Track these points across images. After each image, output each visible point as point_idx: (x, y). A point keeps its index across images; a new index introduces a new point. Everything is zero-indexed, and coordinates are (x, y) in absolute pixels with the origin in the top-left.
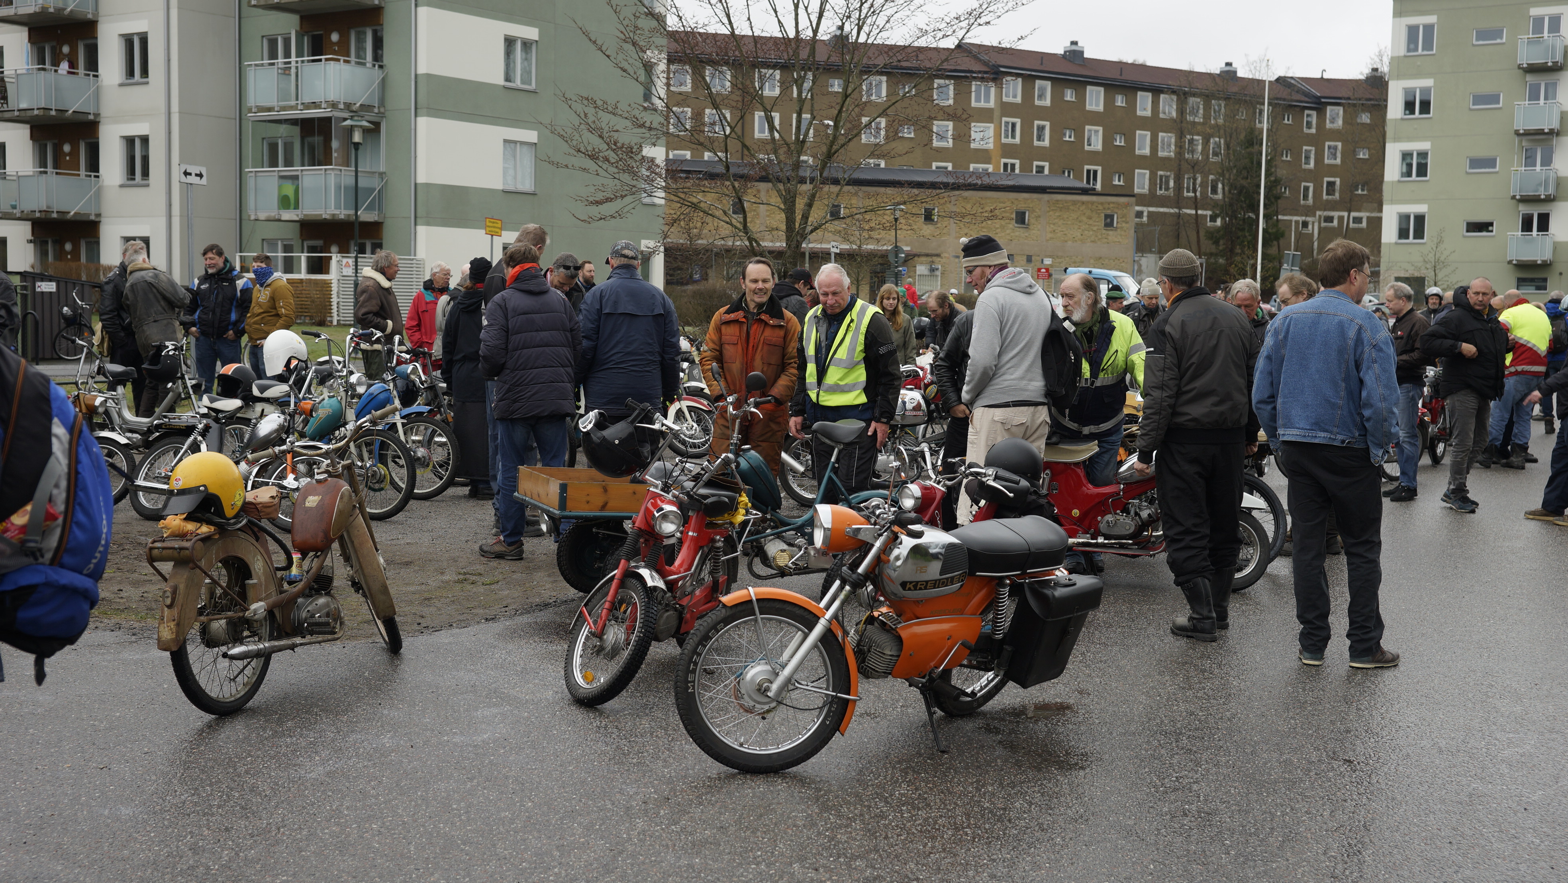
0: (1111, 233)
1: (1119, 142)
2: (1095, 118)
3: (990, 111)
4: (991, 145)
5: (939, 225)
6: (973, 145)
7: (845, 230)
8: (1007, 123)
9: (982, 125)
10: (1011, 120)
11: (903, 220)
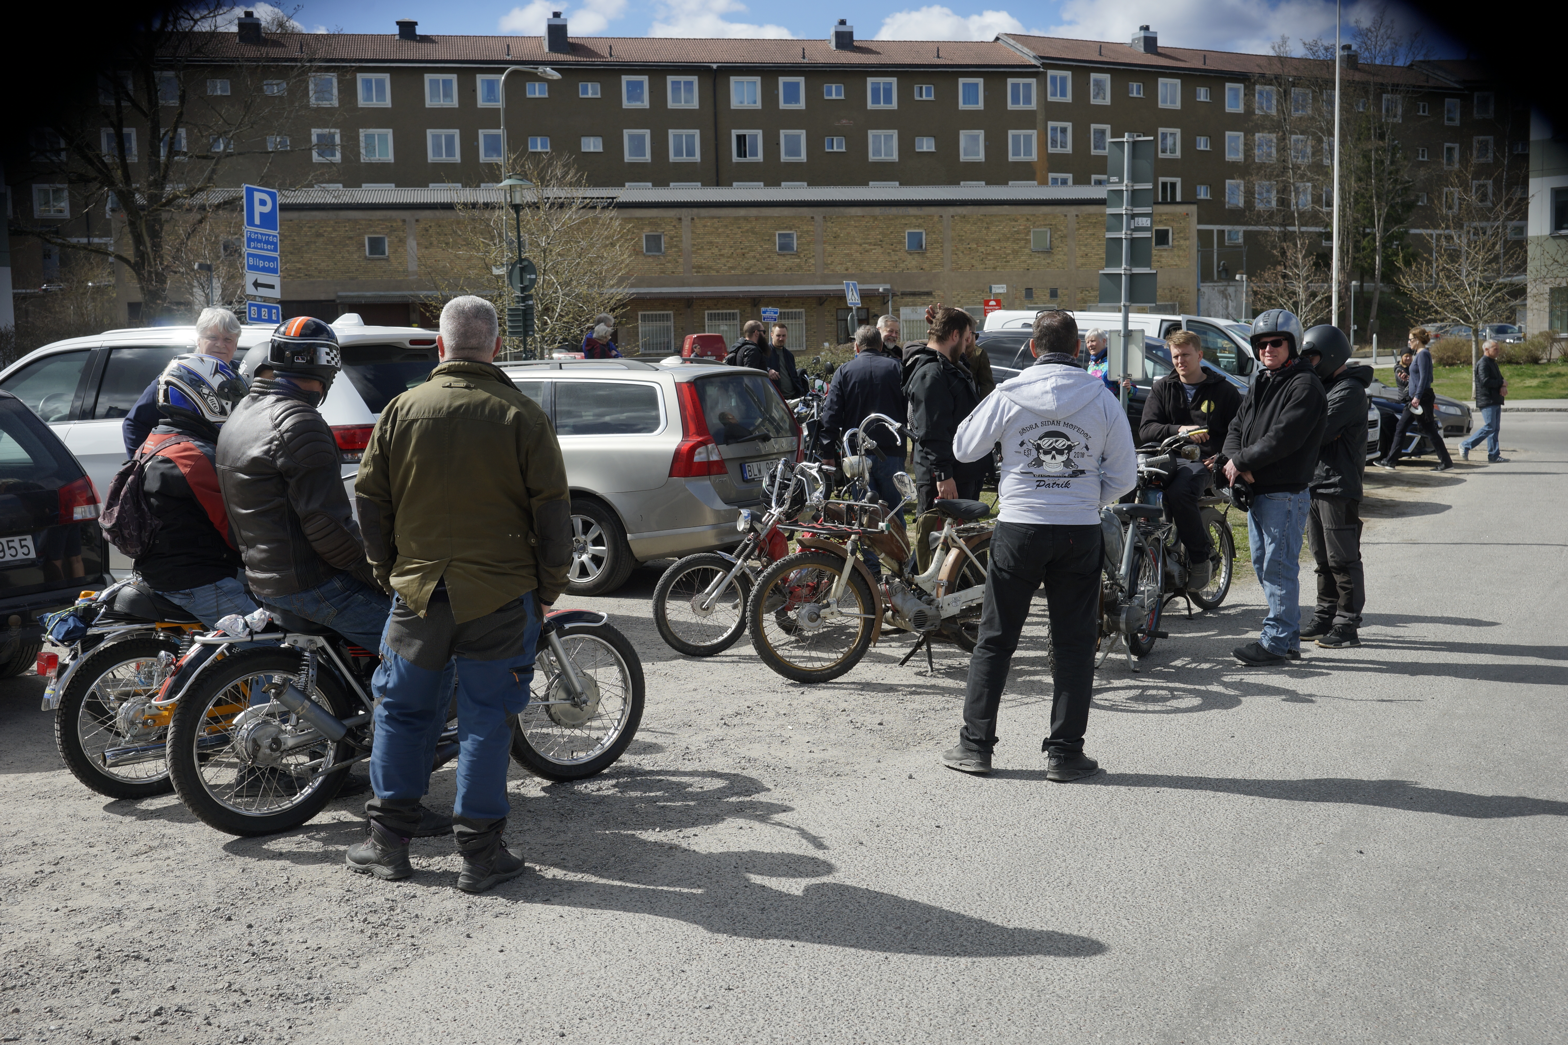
0: (1165, 254)
1: (1202, 144)
2: (1170, 118)
3: (1032, 113)
4: (1034, 157)
5: (929, 255)
6: (1011, 158)
7: (799, 266)
8: (1054, 129)
9: (1022, 132)
10: (1060, 124)
11: (879, 250)
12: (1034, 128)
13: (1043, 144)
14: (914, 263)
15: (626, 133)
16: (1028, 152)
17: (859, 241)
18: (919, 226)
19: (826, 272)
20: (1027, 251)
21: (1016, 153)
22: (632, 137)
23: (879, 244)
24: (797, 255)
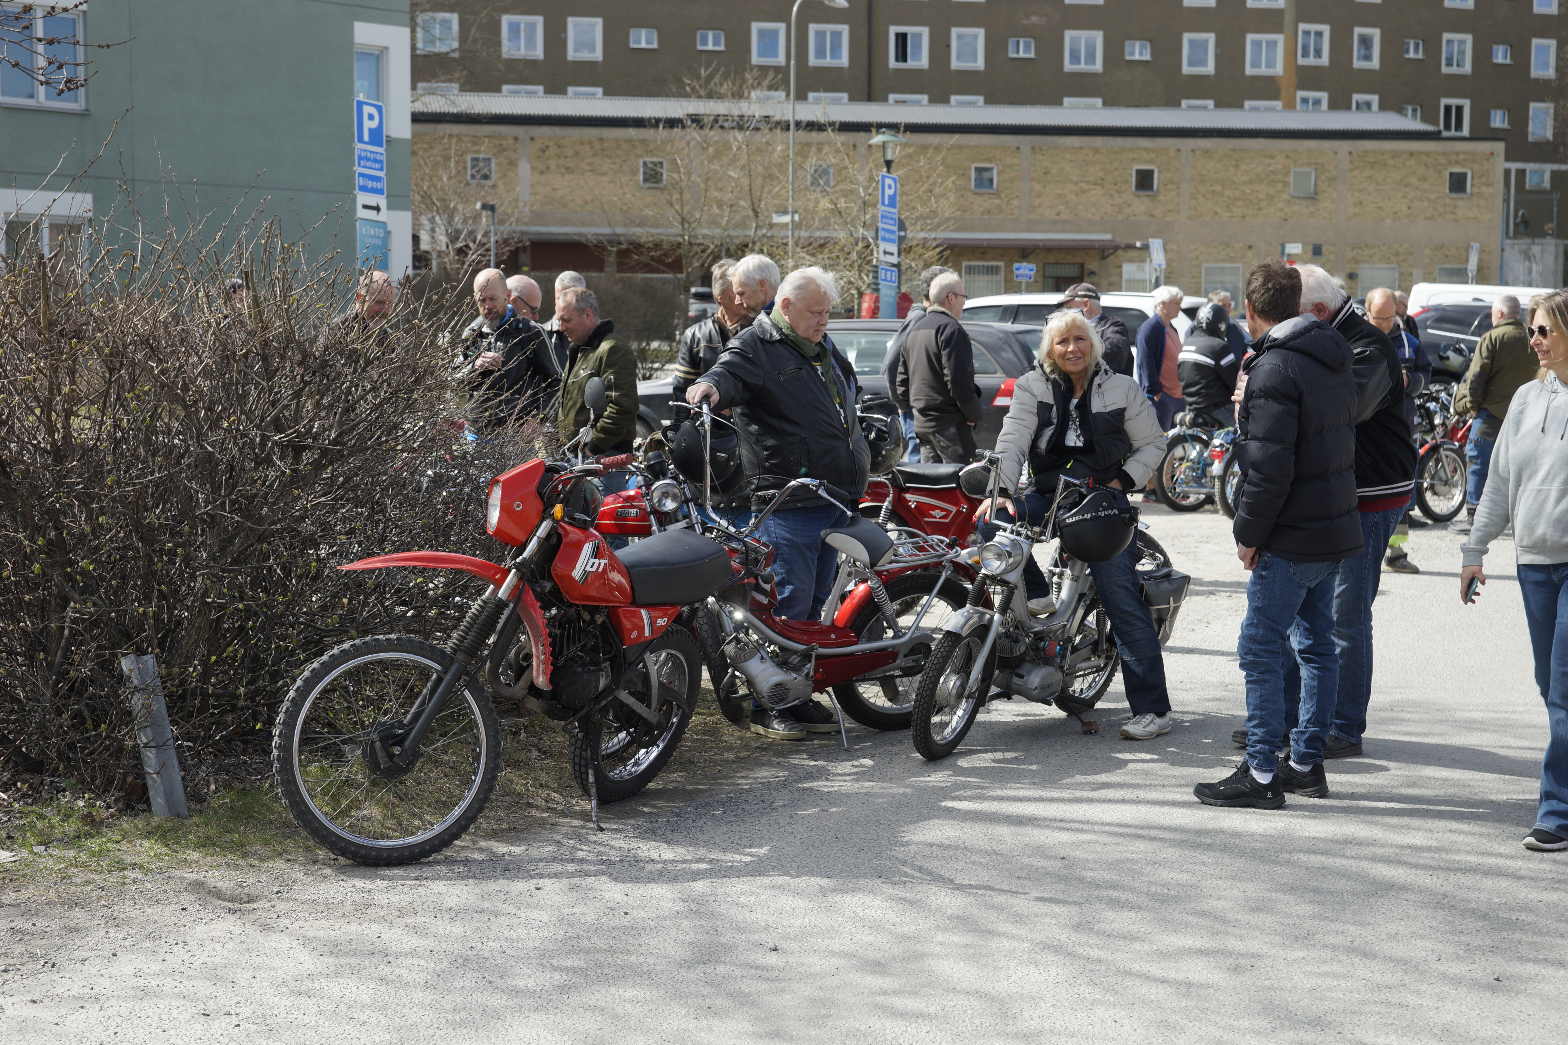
0: (1460, 203)
1: (1501, 55)
2: (1459, 20)
3: (1278, 12)
4: (1279, 69)
5: (1161, 198)
6: (1249, 71)
7: (1000, 209)
8: (1307, 33)
9: (1264, 37)
10: (1313, 27)
11: (1098, 190)
12: (1280, 30)
13: (1290, 53)
14: (1142, 208)
15: (755, 26)
16: (1271, 64)
17: (1074, 178)
18: (1150, 162)
19: (1032, 216)
20: (1285, 196)
21: (1256, 64)
22: (761, 33)
23: (1100, 182)
24: (997, 194)
